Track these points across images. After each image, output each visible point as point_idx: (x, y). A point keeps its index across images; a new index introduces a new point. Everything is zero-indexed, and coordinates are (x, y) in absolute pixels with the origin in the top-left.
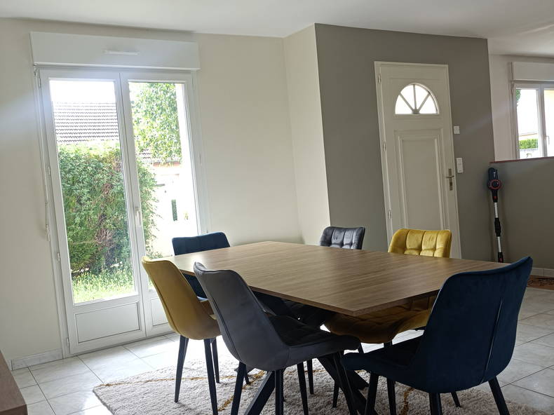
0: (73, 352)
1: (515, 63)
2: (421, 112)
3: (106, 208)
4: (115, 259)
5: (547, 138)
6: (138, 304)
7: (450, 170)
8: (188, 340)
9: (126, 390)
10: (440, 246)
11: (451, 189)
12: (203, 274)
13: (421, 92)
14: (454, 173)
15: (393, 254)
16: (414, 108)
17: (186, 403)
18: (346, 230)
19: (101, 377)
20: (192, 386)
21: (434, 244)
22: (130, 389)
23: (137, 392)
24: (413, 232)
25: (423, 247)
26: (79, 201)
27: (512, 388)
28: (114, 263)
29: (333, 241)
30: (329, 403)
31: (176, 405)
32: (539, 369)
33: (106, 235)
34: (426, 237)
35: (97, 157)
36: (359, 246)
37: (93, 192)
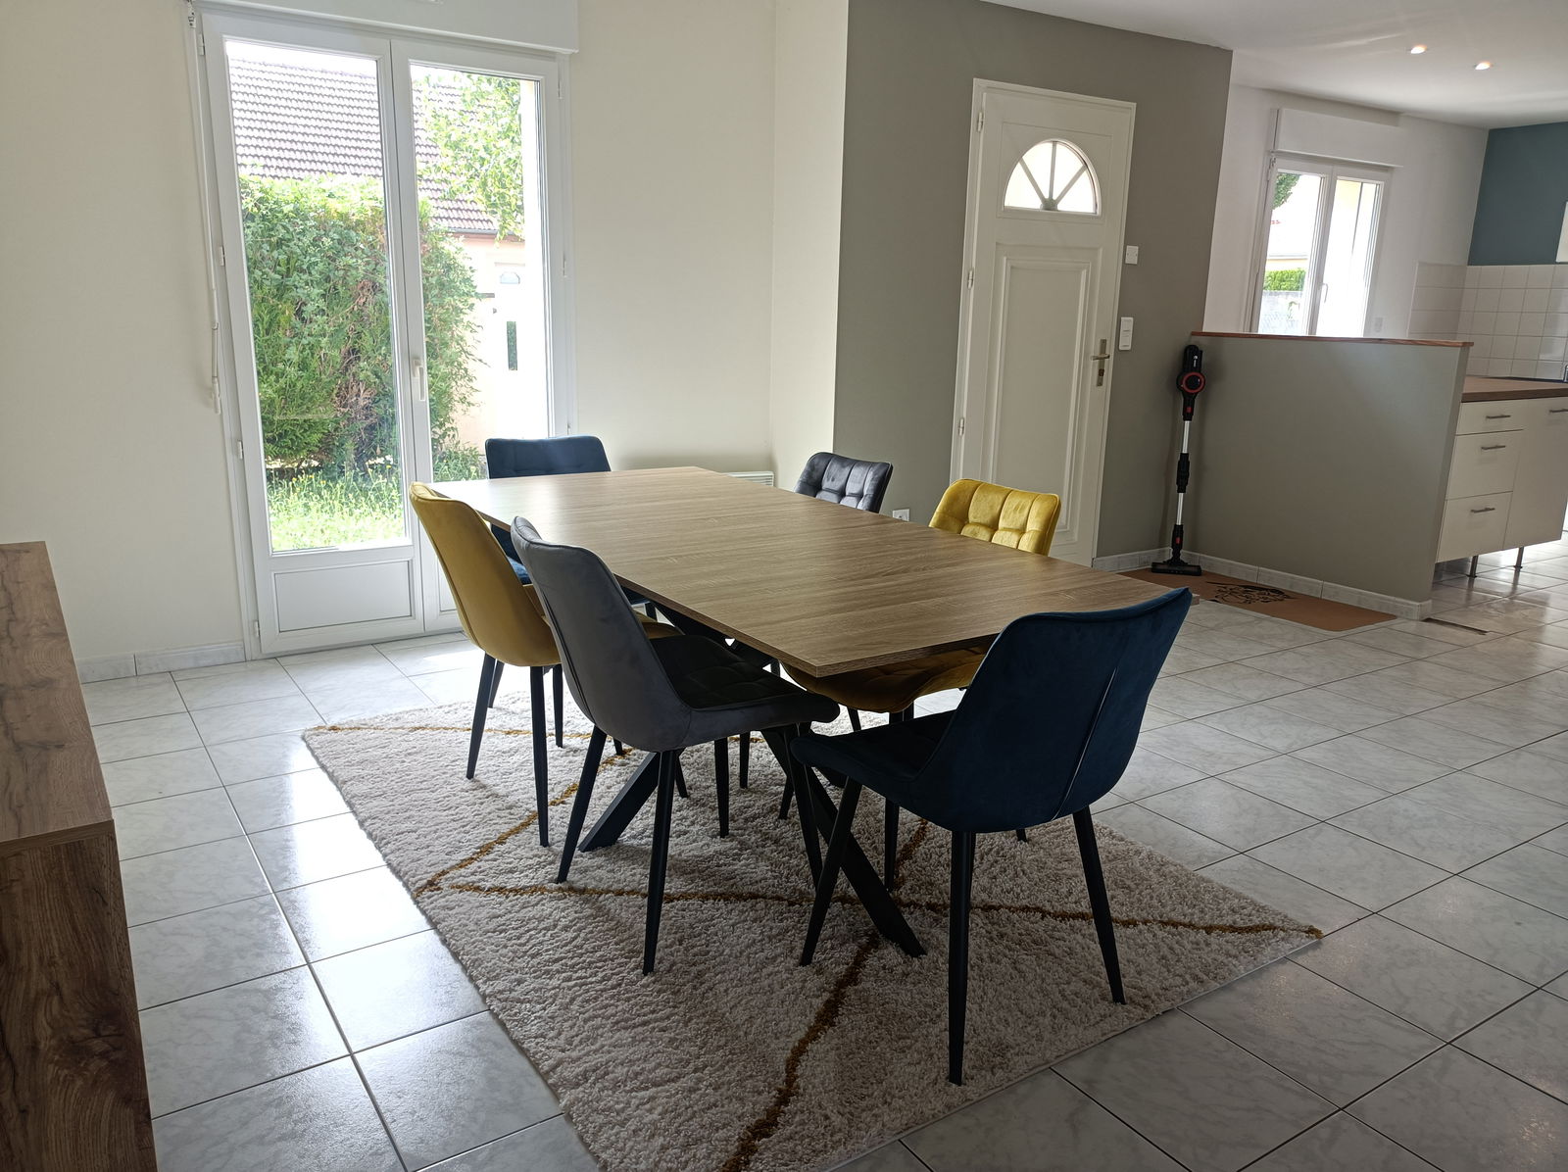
0: (267, 650)
1: (1286, 113)
2: (1062, 207)
3: (359, 335)
4: (375, 448)
5: (1324, 288)
6: (409, 564)
7: (1104, 342)
8: (500, 666)
9: (370, 743)
10: (1034, 526)
11: (1100, 384)
12: (528, 548)
13: (1069, 159)
14: (1110, 350)
15: (940, 533)
16: (1047, 196)
17: (489, 782)
18: (854, 463)
19: (322, 709)
20: (506, 747)
21: (1023, 518)
22: (377, 743)
23: (392, 750)
24: (986, 488)
25: (1001, 524)
26: (299, 313)
27: (1135, 810)
28: (373, 456)
29: (826, 484)
30: (772, 810)
31: (468, 784)
32: (1196, 776)
33: (358, 395)
34: (1012, 502)
35: (344, 217)
36: (875, 505)
37: (331, 295)
